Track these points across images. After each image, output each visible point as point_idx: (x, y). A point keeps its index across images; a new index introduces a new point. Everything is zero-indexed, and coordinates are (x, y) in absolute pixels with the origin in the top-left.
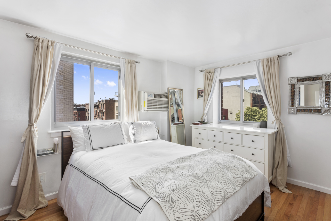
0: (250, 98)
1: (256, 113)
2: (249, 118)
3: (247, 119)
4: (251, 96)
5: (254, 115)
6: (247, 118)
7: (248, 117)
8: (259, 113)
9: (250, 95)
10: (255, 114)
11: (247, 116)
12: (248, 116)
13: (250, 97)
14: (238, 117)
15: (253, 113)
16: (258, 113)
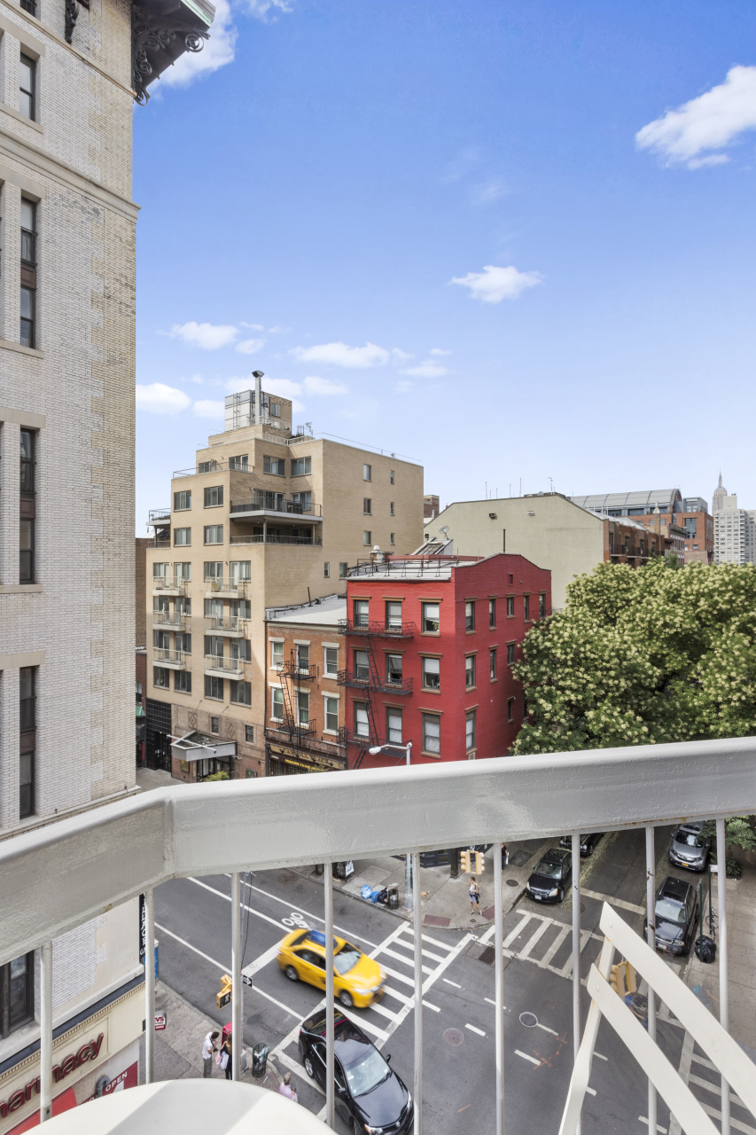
0: (602, 536)
1: (628, 583)
2: (609, 598)
3: (604, 600)
4: (605, 527)
5: (620, 587)
6: (605, 597)
7: (606, 595)
8: (635, 582)
9: (602, 527)
10: (624, 586)
11: (602, 591)
12: (607, 592)
13: (602, 532)
14: (574, 597)
15: (618, 583)
16: (632, 583)
